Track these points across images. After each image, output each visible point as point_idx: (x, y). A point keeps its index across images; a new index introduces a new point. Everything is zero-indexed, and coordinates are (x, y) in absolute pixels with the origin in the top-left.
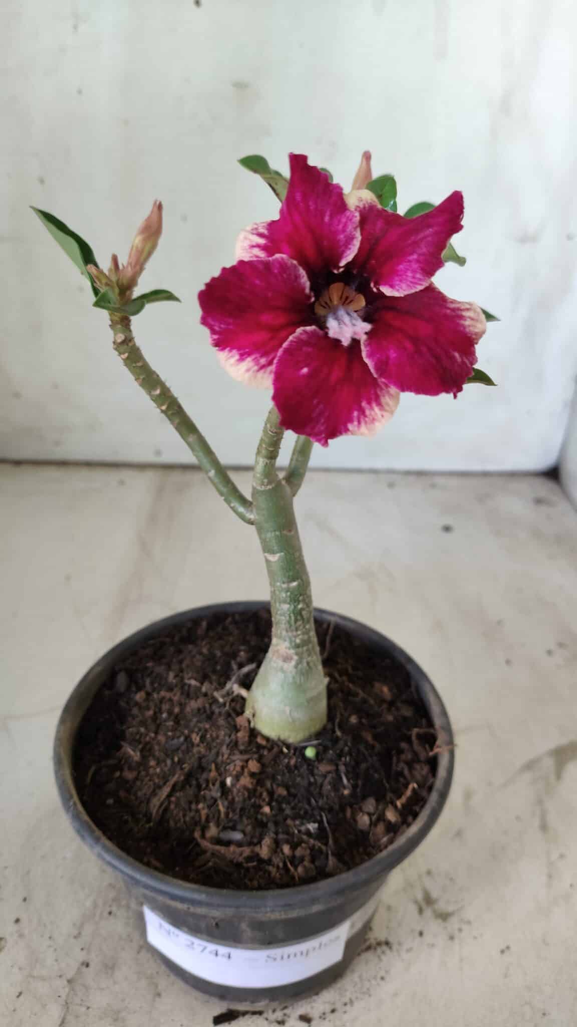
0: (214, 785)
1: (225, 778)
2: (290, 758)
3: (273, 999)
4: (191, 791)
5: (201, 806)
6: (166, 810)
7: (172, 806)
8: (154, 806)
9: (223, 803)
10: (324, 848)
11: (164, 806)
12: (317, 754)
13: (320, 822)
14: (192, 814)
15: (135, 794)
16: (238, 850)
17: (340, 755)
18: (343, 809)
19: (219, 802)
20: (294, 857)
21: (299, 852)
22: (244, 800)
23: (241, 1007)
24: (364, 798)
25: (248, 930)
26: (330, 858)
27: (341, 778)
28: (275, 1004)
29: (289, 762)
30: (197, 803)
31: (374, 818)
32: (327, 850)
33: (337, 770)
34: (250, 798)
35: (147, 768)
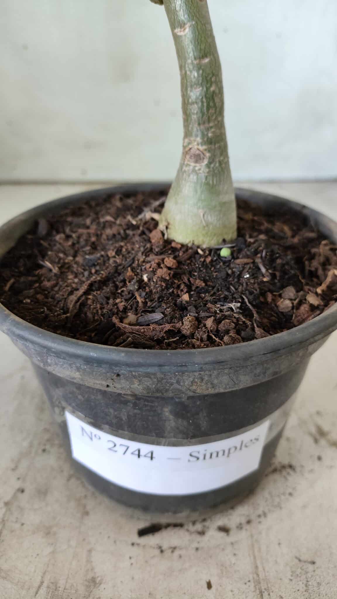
0: (130, 282)
1: (142, 276)
2: (206, 257)
3: (194, 509)
4: (108, 289)
5: (118, 301)
6: (83, 304)
7: (89, 302)
8: (71, 301)
9: (140, 296)
10: (249, 323)
11: (81, 301)
12: (232, 254)
13: (243, 302)
14: (110, 307)
15: (53, 298)
16: (158, 328)
17: (256, 252)
18: (263, 294)
19: (137, 294)
20: (217, 331)
21: (222, 327)
22: (163, 290)
23: (163, 520)
24: (283, 287)
25: (171, 417)
26: (257, 329)
27: (259, 269)
28: (195, 516)
29: (205, 261)
30: (115, 298)
31: (296, 302)
32: (253, 324)
33: (254, 263)
34: (167, 288)
35: (64, 280)
